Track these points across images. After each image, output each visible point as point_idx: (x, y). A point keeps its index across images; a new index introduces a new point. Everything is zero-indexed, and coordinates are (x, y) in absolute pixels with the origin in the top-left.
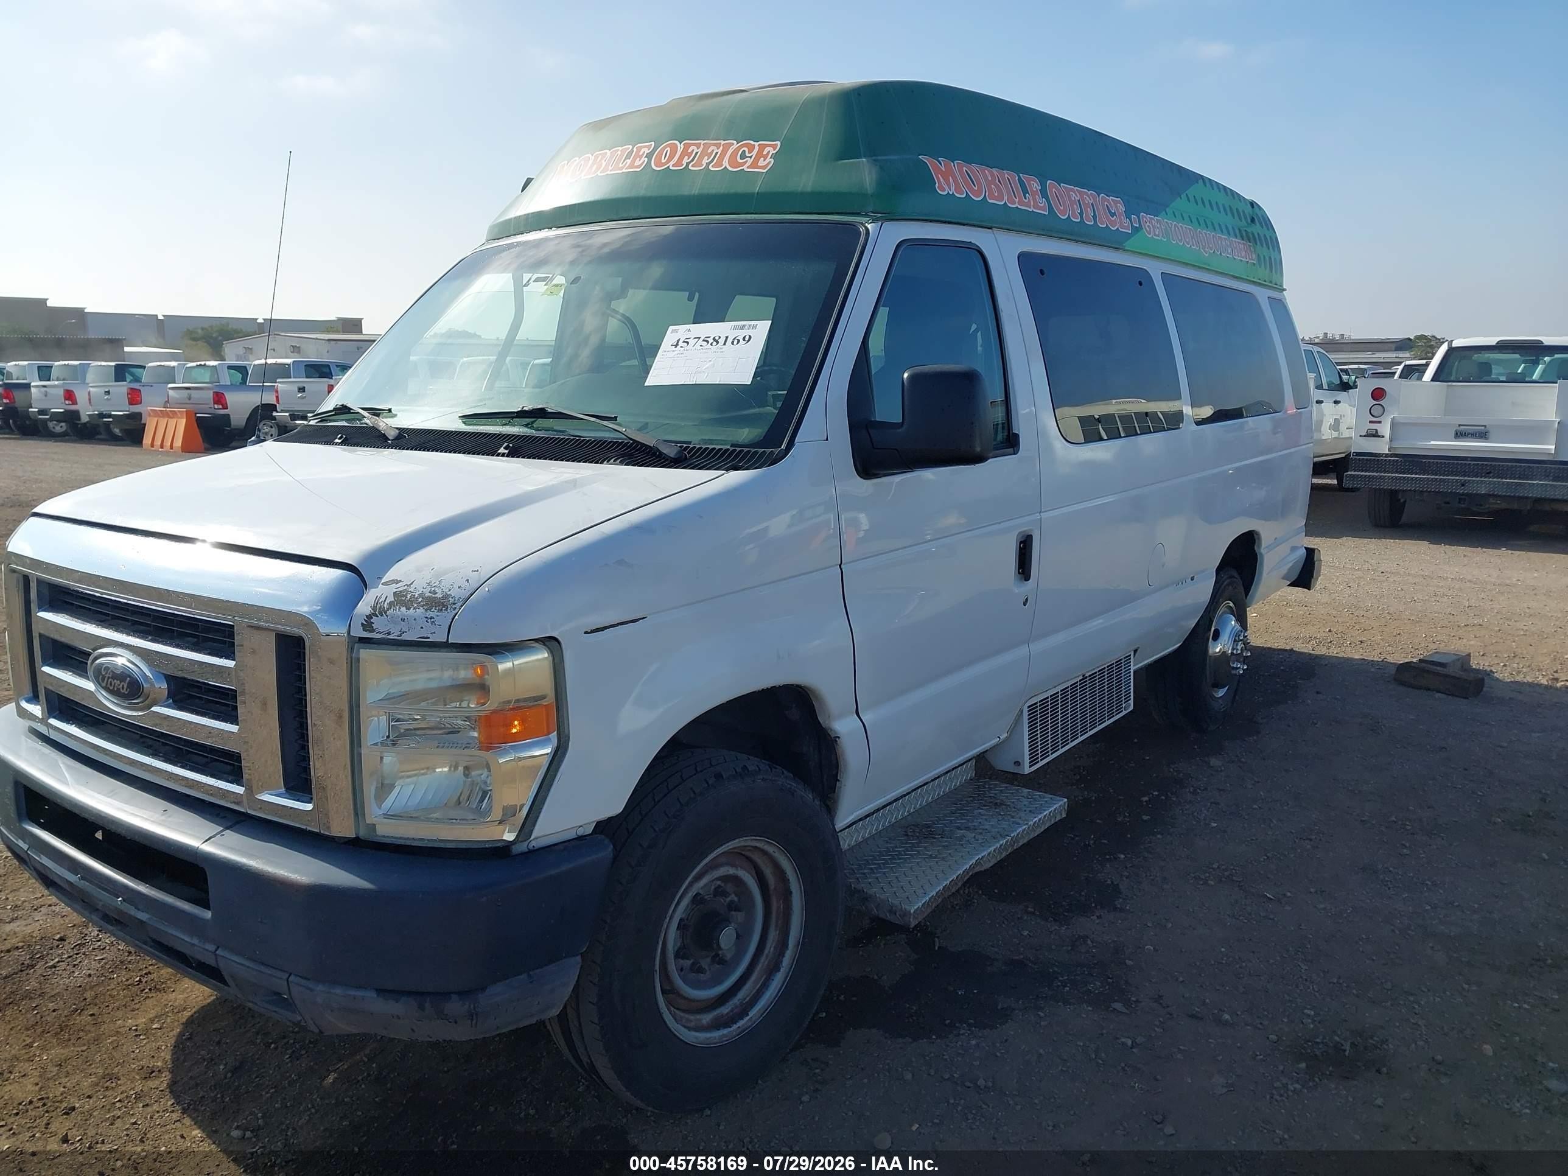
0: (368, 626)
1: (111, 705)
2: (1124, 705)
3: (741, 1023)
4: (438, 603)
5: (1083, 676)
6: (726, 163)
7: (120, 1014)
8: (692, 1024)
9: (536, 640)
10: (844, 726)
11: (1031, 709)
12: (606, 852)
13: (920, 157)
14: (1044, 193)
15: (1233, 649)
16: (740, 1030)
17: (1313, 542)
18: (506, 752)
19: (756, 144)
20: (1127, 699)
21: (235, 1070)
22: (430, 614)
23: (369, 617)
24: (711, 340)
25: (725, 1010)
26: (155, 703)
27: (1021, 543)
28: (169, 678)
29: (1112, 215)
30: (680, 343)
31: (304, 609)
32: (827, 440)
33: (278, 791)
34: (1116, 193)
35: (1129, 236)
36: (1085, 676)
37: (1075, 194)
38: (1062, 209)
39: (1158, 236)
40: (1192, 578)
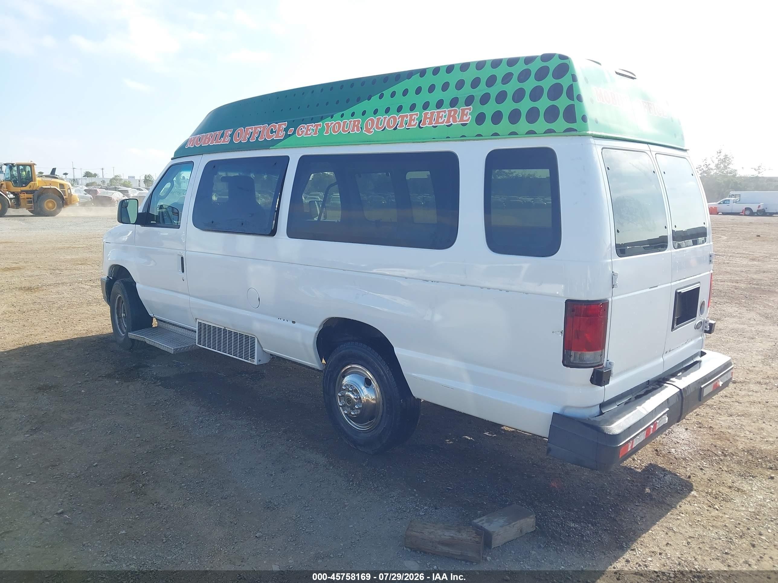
2: (250, 358)
11: (199, 324)
14: (232, 135)
20: (253, 357)
27: (181, 259)
29: (273, 133)
34: (281, 121)
35: (280, 141)
36: (226, 329)
37: (250, 129)
38: (238, 139)
39: (310, 134)
40: (294, 322)
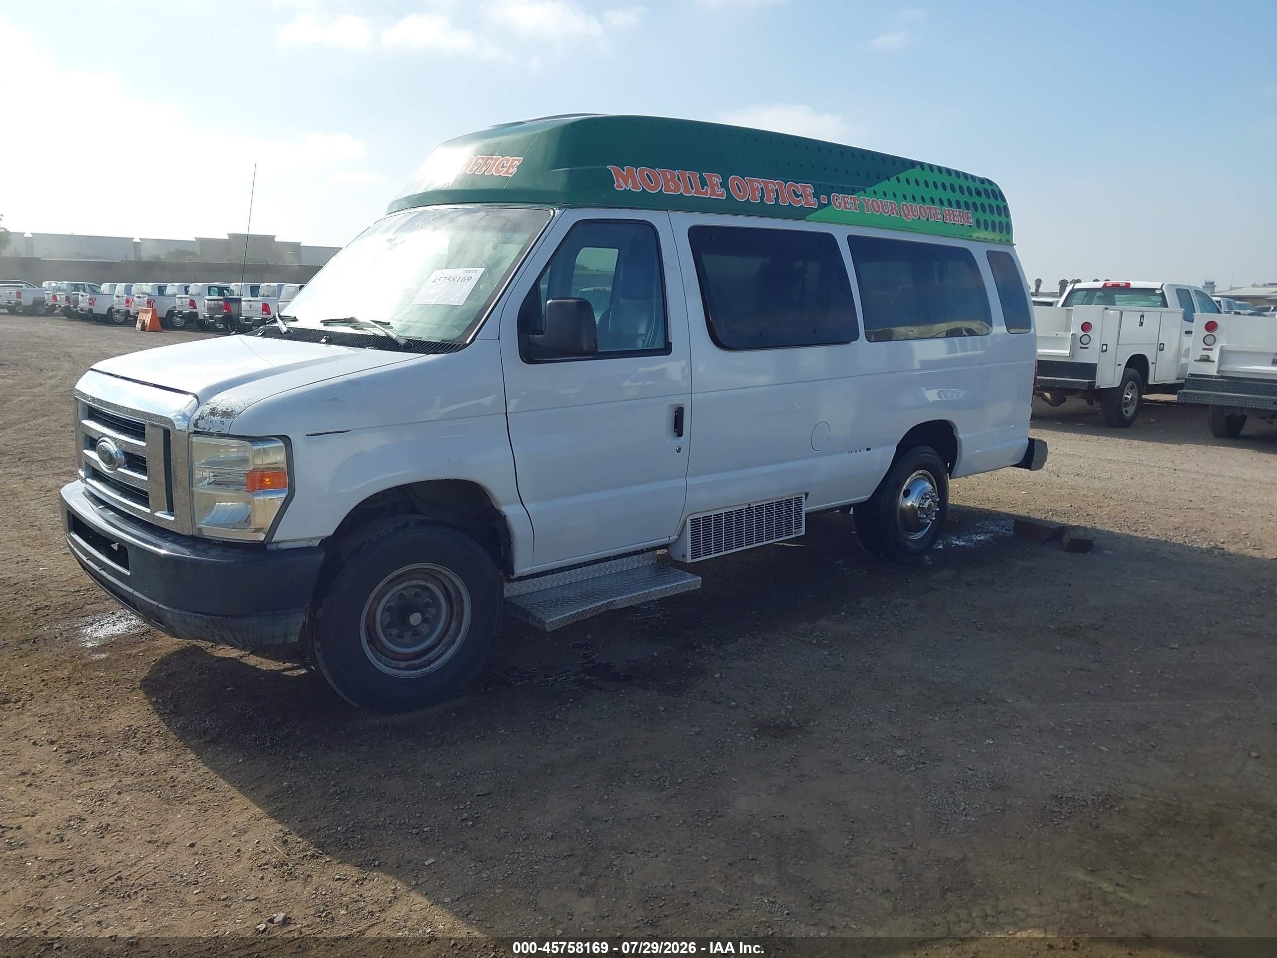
0: (196, 425)
1: (103, 467)
2: (794, 531)
3: (424, 669)
4: (227, 414)
5: (749, 505)
6: (493, 171)
7: (125, 648)
8: (392, 665)
9: (276, 436)
10: (511, 511)
11: (695, 522)
12: (321, 557)
13: (607, 167)
14: (724, 185)
15: (920, 504)
16: (422, 673)
17: (1038, 434)
18: (259, 495)
19: (511, 158)
20: (799, 526)
21: (168, 675)
22: (224, 420)
23: (197, 420)
24: (451, 279)
25: (416, 662)
26: (119, 466)
27: (676, 412)
28: (126, 454)
29: (798, 196)
30: (437, 281)
31: (171, 416)
32: (499, 339)
33: (164, 512)
34: (803, 181)
35: (813, 210)
36: (752, 506)
37: (759, 183)
38: (741, 194)
39: (850, 209)
40: (868, 449)
